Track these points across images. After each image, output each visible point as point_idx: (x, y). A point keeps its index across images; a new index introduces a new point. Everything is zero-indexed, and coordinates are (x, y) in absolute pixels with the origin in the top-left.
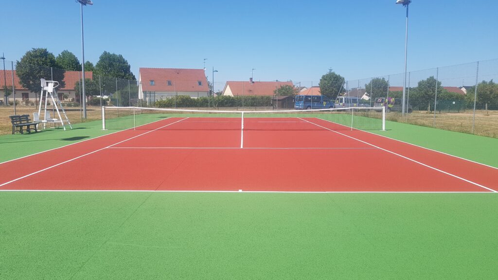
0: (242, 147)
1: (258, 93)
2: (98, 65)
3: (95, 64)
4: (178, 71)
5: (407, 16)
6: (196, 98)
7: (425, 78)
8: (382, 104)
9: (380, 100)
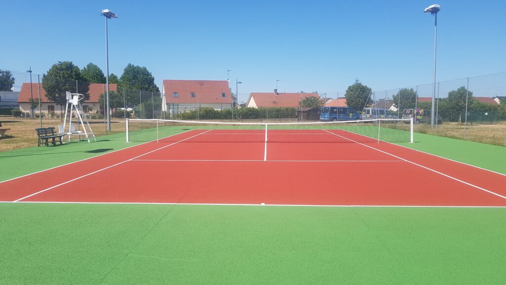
0: (265, 160)
1: (283, 105)
2: (122, 78)
3: (119, 77)
4: (201, 83)
5: (436, 25)
6: (219, 110)
7: (455, 89)
8: (410, 116)
9: (408, 111)
